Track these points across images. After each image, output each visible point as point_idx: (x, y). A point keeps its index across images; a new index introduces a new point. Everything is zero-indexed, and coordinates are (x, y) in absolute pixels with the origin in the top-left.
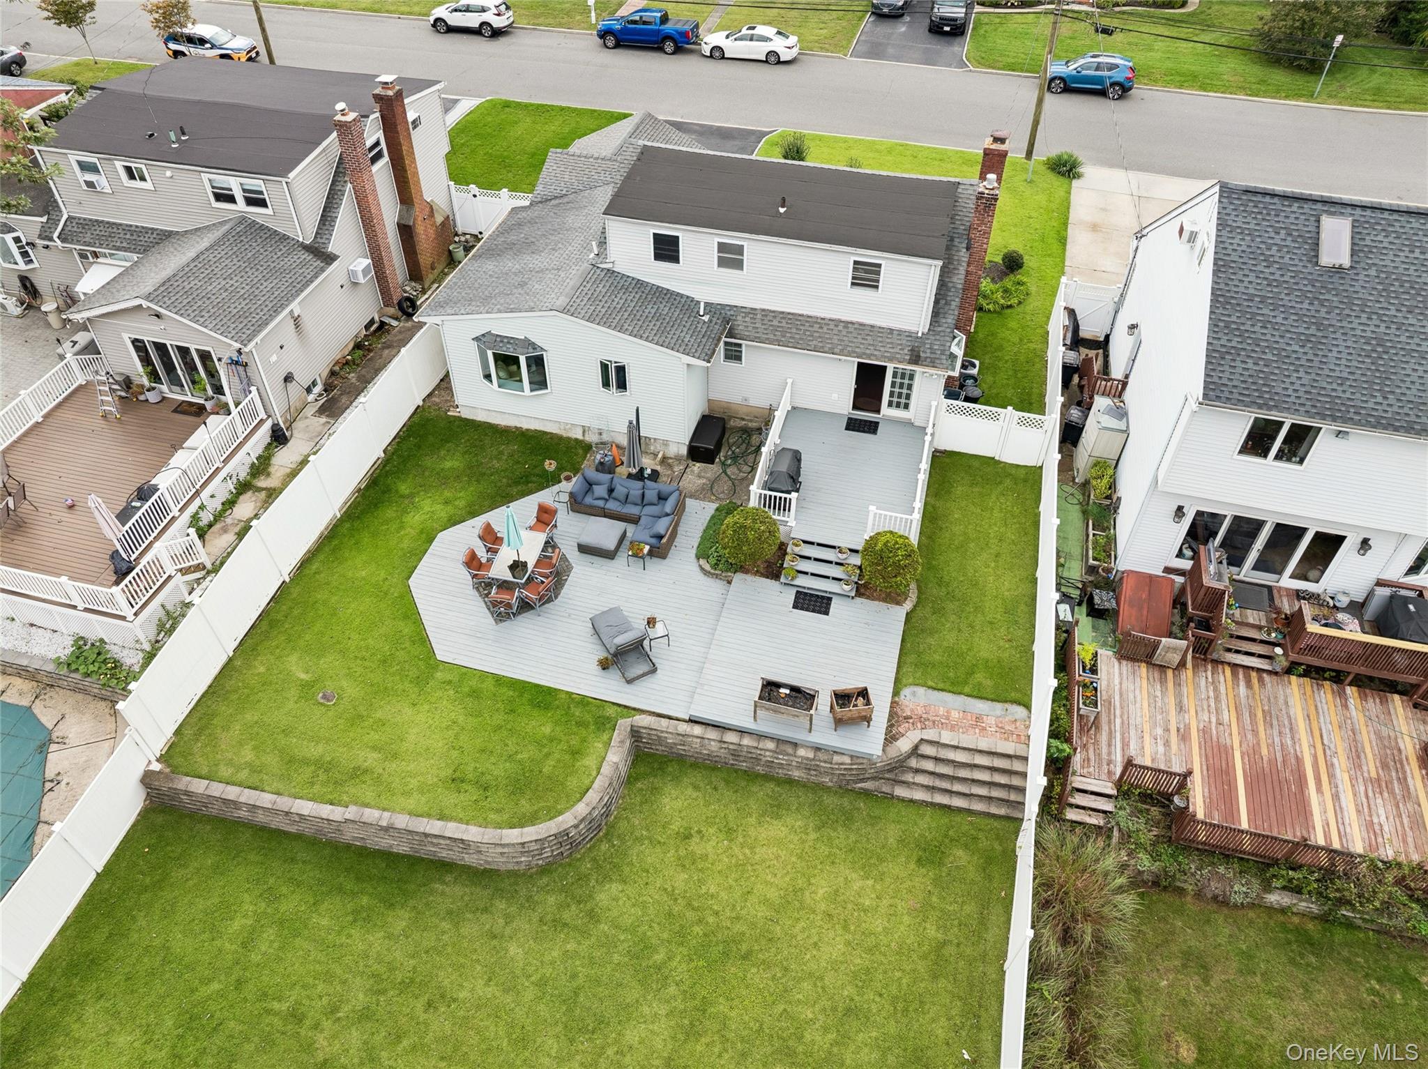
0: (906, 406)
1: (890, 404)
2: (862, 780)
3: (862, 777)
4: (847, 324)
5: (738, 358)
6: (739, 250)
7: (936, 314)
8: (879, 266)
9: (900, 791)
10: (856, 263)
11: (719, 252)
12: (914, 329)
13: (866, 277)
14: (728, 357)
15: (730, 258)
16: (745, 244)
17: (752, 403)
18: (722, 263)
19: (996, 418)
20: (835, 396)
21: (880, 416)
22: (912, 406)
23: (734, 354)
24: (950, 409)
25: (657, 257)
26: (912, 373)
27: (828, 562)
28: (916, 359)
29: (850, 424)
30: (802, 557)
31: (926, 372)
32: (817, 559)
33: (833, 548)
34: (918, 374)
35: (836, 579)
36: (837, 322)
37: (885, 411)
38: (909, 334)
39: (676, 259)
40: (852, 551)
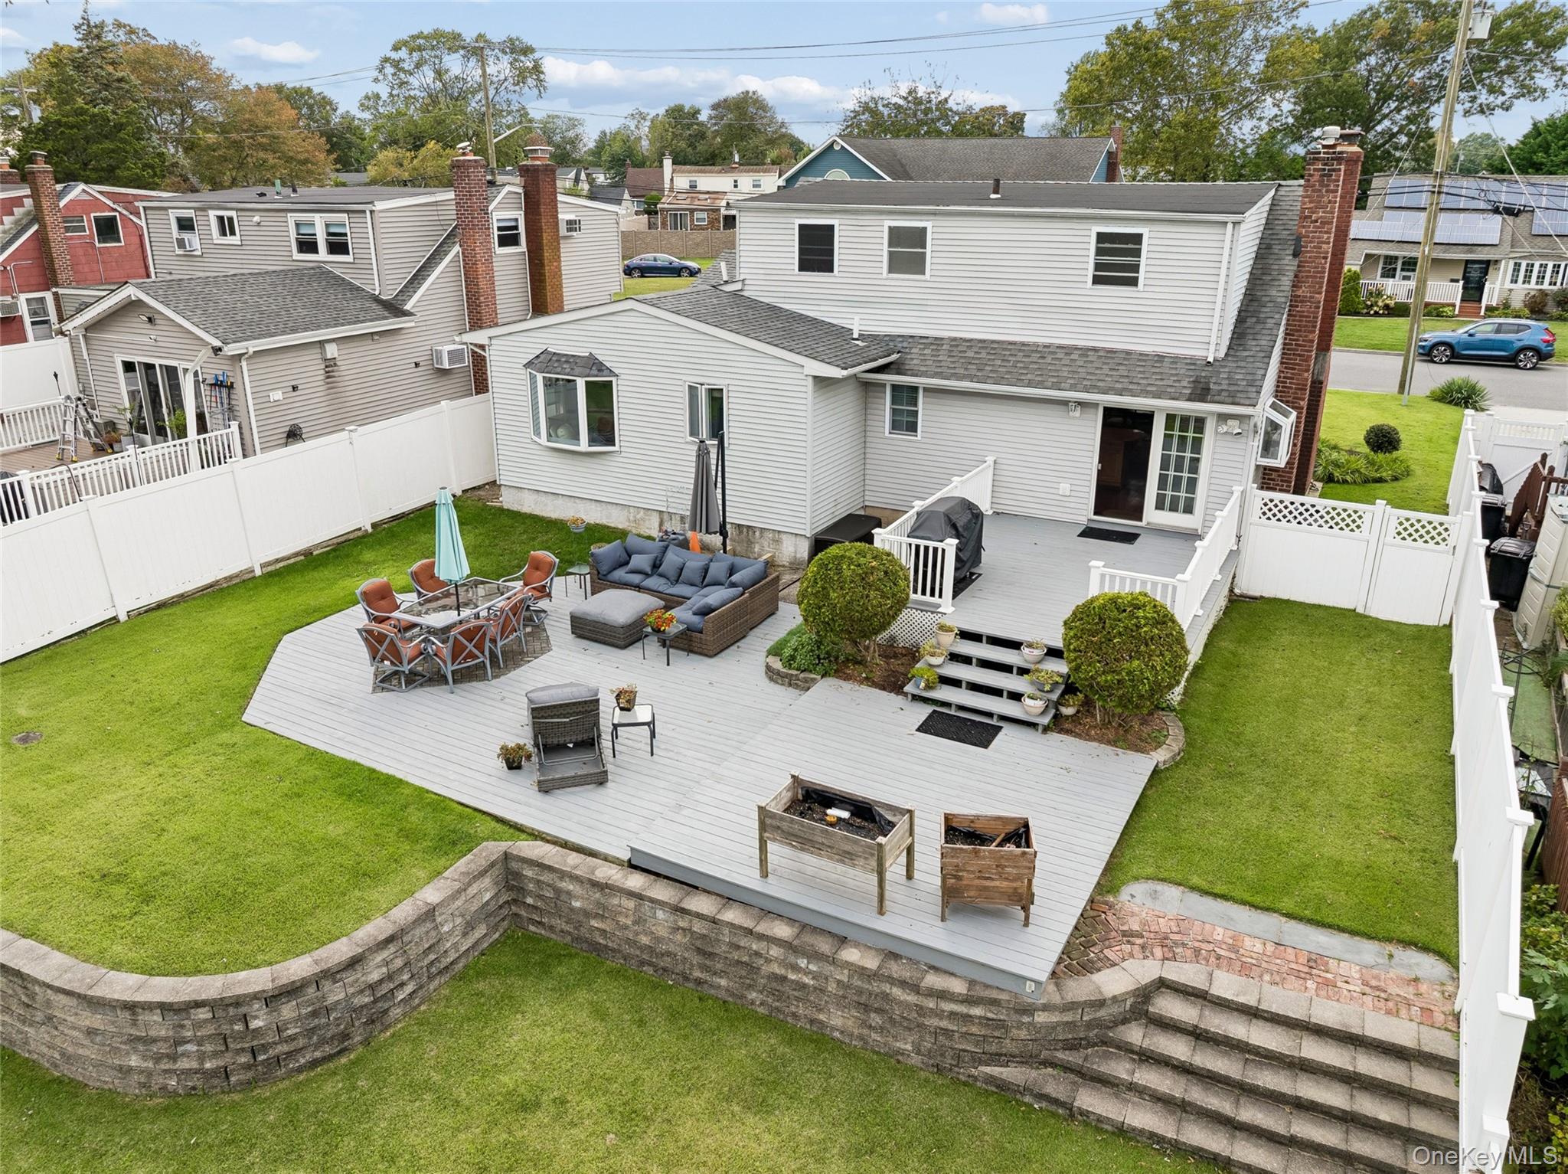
0: (1189, 509)
1: (1160, 506)
2: (996, 1058)
3: (994, 1048)
4: (1085, 351)
5: (912, 427)
6: (918, 237)
7: (1241, 333)
8: (1137, 238)
9: (1090, 1100)
10: (1102, 237)
11: (890, 245)
12: (1199, 353)
13: (1117, 263)
14: (896, 426)
15: (907, 253)
16: (927, 224)
18: (895, 263)
19: (1353, 524)
20: (1065, 488)
21: (1143, 524)
22: (1199, 505)
23: (905, 423)
24: (1269, 512)
25: (802, 268)
26: (1200, 423)
27: (1006, 668)
28: (1201, 393)
29: (1089, 533)
30: (955, 657)
31: (1223, 418)
32: (985, 664)
33: (1015, 645)
34: (1210, 426)
35: (1016, 696)
36: (1069, 350)
37: (1152, 515)
38: (1192, 362)
39: (827, 266)
40: (1053, 653)
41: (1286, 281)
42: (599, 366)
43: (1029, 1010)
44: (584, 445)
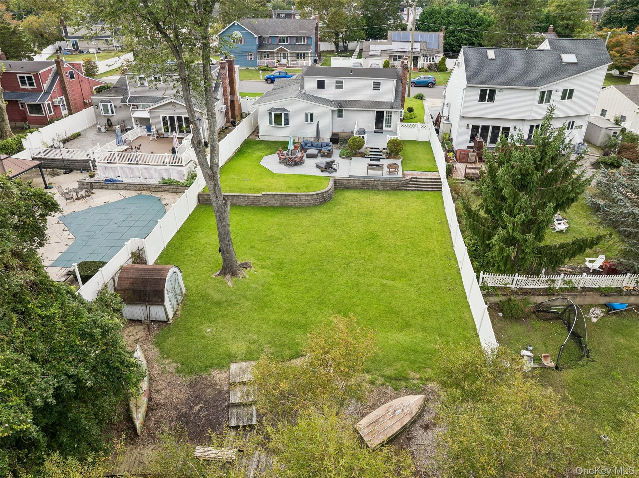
0: (390, 126)
1: (386, 127)
4: (372, 101)
5: (342, 117)
6: (341, 82)
7: (396, 97)
8: (379, 82)
9: (409, 189)
10: (374, 82)
11: (336, 84)
12: (390, 101)
13: (377, 87)
15: (339, 85)
16: (343, 80)
17: (346, 131)
18: (337, 87)
19: (415, 126)
20: (370, 125)
21: (383, 130)
22: (392, 126)
23: (340, 116)
24: (402, 126)
25: (318, 88)
26: (391, 112)
27: (378, 152)
28: (392, 108)
29: (375, 132)
30: (371, 151)
31: (395, 111)
32: (374, 152)
33: (378, 149)
34: (393, 113)
35: (381, 155)
36: (369, 101)
37: (384, 128)
38: (389, 102)
39: (324, 88)
40: (384, 149)
41: (401, 87)
42: (286, 110)
43: (401, 181)
44: (283, 125)
